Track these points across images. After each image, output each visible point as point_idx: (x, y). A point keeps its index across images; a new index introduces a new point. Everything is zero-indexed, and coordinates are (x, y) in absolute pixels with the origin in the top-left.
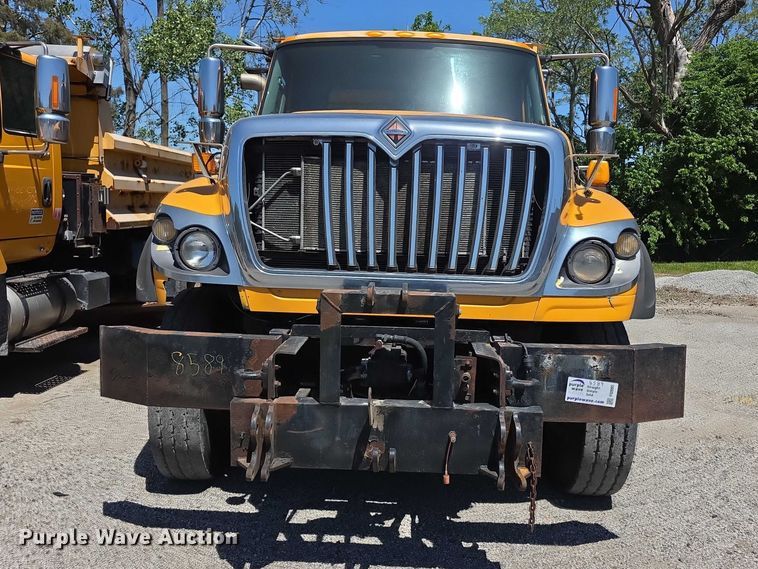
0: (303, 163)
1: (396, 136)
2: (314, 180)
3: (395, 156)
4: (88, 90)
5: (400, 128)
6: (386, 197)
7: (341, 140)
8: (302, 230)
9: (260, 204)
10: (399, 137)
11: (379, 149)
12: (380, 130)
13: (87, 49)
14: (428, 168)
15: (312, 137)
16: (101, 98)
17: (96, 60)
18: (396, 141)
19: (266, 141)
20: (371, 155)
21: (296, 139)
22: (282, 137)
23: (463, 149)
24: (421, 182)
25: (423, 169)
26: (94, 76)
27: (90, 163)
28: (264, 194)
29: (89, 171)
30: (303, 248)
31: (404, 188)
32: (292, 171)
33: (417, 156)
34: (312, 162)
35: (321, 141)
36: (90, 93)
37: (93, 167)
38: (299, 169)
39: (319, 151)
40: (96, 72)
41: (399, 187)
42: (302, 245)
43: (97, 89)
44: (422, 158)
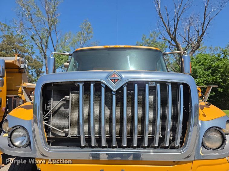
0: (70, 94)
1: (115, 80)
2: (75, 102)
3: (114, 89)
4: (19, 70)
5: (116, 76)
6: (110, 109)
7: (89, 83)
8: (70, 126)
9: (50, 114)
10: (116, 81)
11: (107, 86)
12: (107, 78)
13: (19, 58)
14: (131, 94)
15: (75, 82)
16: (23, 72)
17: (22, 61)
18: (114, 82)
19: (53, 84)
20: (103, 89)
21: (68, 83)
22: (62, 82)
23: (147, 85)
24: (127, 101)
25: (128, 95)
26: (21, 66)
27: (19, 92)
28: (52, 109)
29: (18, 95)
30: (70, 136)
31: (119, 104)
32: (65, 98)
33: (125, 89)
34: (75, 93)
35: (79, 84)
36: (20, 71)
37: (20, 93)
38: (68, 97)
39: (78, 88)
40: (22, 65)
41: (117, 104)
42: (69, 134)
43: (22, 70)
44: (127, 90)
